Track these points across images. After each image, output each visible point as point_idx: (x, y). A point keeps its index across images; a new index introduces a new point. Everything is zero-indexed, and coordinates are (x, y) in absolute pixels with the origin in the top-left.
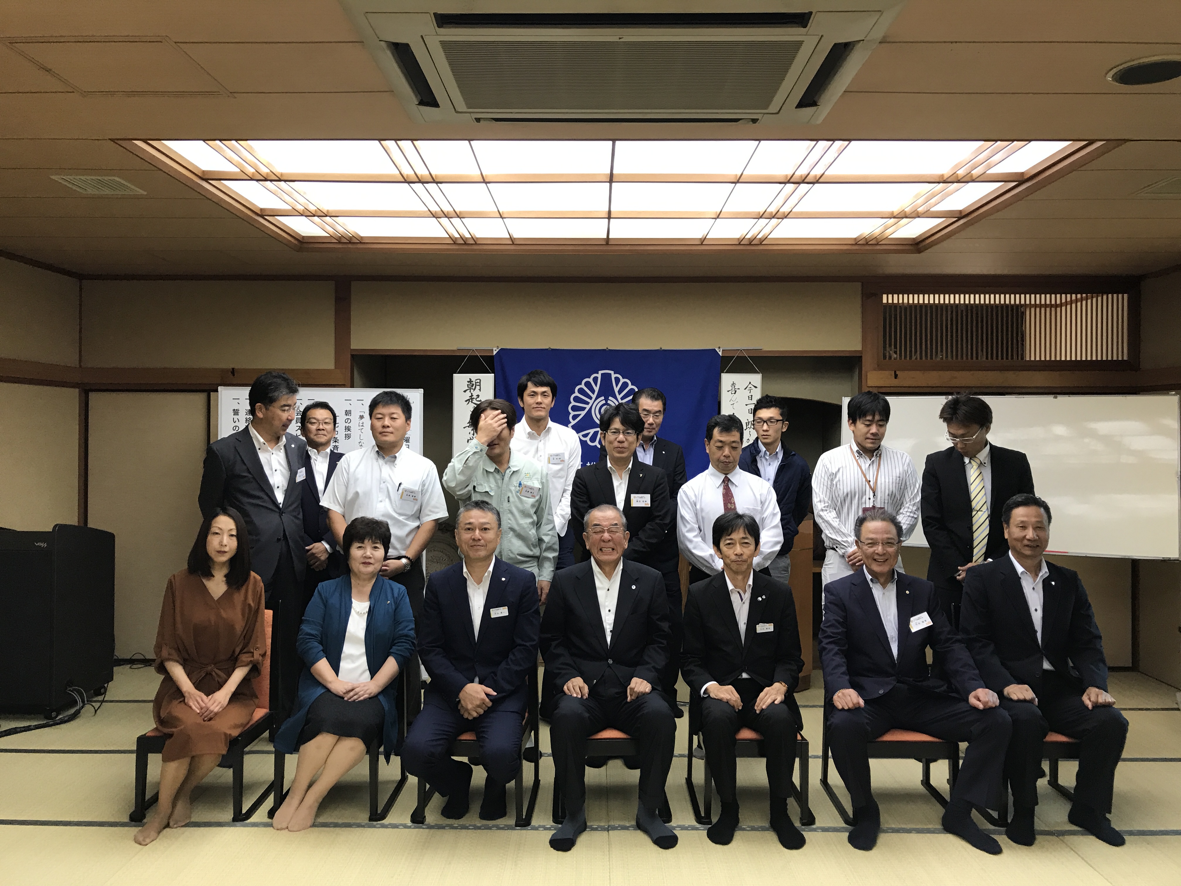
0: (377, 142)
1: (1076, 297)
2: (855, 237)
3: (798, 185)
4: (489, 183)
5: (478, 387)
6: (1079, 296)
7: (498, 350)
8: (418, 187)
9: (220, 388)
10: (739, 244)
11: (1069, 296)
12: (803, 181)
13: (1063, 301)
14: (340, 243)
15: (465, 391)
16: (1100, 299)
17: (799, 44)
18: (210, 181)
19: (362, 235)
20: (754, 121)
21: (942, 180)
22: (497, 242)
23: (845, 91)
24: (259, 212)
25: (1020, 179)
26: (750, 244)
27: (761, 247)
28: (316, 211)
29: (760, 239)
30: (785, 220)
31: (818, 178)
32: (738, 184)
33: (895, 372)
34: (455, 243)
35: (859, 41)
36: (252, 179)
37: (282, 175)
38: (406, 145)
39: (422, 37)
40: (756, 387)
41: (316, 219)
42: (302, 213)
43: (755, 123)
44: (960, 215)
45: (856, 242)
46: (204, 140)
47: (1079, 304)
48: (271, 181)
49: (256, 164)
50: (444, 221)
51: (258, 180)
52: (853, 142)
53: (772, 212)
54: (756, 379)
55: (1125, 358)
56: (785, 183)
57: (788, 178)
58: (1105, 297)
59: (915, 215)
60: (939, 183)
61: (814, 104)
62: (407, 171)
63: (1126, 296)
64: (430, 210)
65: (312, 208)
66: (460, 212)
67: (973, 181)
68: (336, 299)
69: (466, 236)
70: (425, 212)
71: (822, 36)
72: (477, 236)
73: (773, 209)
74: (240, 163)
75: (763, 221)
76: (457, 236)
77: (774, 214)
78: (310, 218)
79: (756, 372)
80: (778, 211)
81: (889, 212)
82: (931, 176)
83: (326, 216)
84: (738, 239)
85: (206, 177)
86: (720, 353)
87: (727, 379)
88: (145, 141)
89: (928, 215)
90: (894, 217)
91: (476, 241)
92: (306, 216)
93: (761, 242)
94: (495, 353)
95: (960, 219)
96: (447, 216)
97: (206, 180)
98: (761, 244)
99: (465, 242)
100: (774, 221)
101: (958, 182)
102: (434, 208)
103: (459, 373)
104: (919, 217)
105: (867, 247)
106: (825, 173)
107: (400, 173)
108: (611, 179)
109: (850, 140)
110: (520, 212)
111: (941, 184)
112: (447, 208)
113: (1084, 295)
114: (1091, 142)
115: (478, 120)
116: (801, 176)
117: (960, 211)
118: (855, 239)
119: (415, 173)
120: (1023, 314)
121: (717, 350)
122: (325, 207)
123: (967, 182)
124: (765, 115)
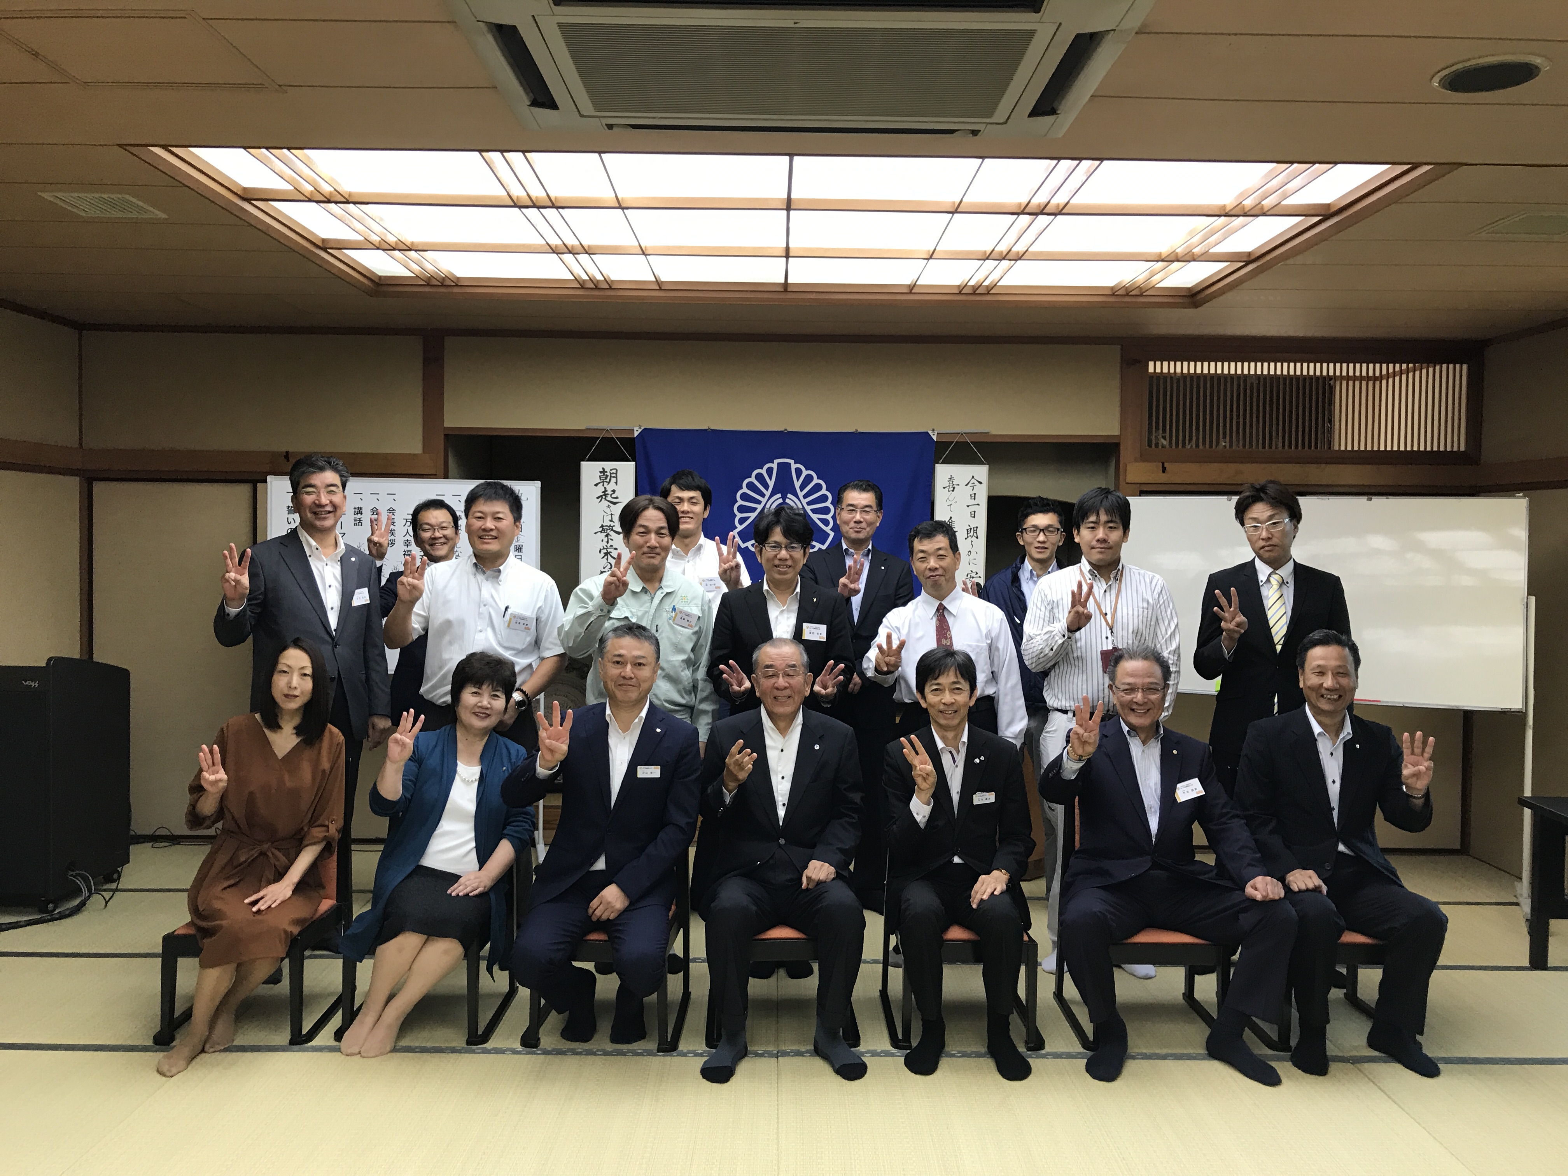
0: (477, 153)
1: (1401, 367)
2: (1112, 285)
3: (1035, 217)
4: (627, 208)
5: (613, 480)
6: (1404, 366)
7: (640, 431)
8: (532, 213)
9: (269, 478)
10: (960, 293)
11: (1391, 366)
12: (1042, 211)
13: (1384, 372)
14: (428, 285)
15: (596, 485)
16: (1431, 370)
17: (1031, 33)
18: (254, 202)
19: (458, 276)
20: (975, 133)
21: (1223, 213)
22: (639, 286)
23: (1092, 96)
24: (320, 244)
25: (1325, 213)
26: (974, 293)
27: (988, 298)
28: (396, 243)
29: (987, 286)
30: (1019, 261)
31: (1061, 208)
32: (956, 215)
33: (1163, 464)
34: (583, 287)
35: (1108, 31)
36: (310, 200)
37: (350, 194)
38: (516, 157)
39: (533, 16)
40: (980, 483)
41: (397, 253)
42: (377, 245)
43: (976, 135)
44: (1249, 259)
45: (1113, 292)
46: (245, 148)
47: (1404, 377)
48: (336, 203)
49: (315, 181)
50: (568, 258)
51: (317, 202)
52: (1105, 162)
53: (1002, 252)
54: (981, 471)
55: (1462, 449)
56: (1018, 214)
57: (1023, 208)
58: (1438, 368)
59: (1190, 258)
60: (1219, 216)
61: (1053, 112)
62: (518, 192)
63: (1465, 367)
64: (549, 243)
65: (391, 239)
66: (589, 246)
67: (1264, 214)
68: (425, 360)
69: (598, 279)
70: (542, 246)
71: (1060, 24)
72: (612, 279)
73: (1003, 248)
74: (294, 179)
75: (991, 264)
76: (585, 277)
77: (1004, 254)
78: (389, 252)
79: (980, 463)
80: (1010, 250)
81: (1156, 254)
82: (1208, 206)
83: (411, 250)
84: (959, 286)
85: (249, 196)
86: (935, 438)
87: (943, 472)
88: (165, 147)
89: (1207, 257)
90: (1163, 261)
91: (610, 285)
92: (384, 250)
93: (989, 290)
94: (636, 434)
95: (1248, 263)
96: (571, 251)
97: (248, 200)
98: (988, 293)
99: (596, 286)
100: (1005, 264)
101: (1245, 215)
102: (554, 241)
103: (588, 460)
104: (1194, 260)
105: (1127, 299)
106: (1071, 202)
107: (508, 194)
108: (789, 205)
109: (1102, 160)
110: (669, 248)
111: (1223, 217)
112: (571, 241)
113: (1411, 365)
114: (1415, 166)
115: (610, 127)
116: (1039, 205)
117: (1249, 254)
118: (1112, 288)
119: (528, 195)
120: (1332, 389)
121: (930, 433)
122: (409, 238)
123: (1257, 216)
124: (989, 126)
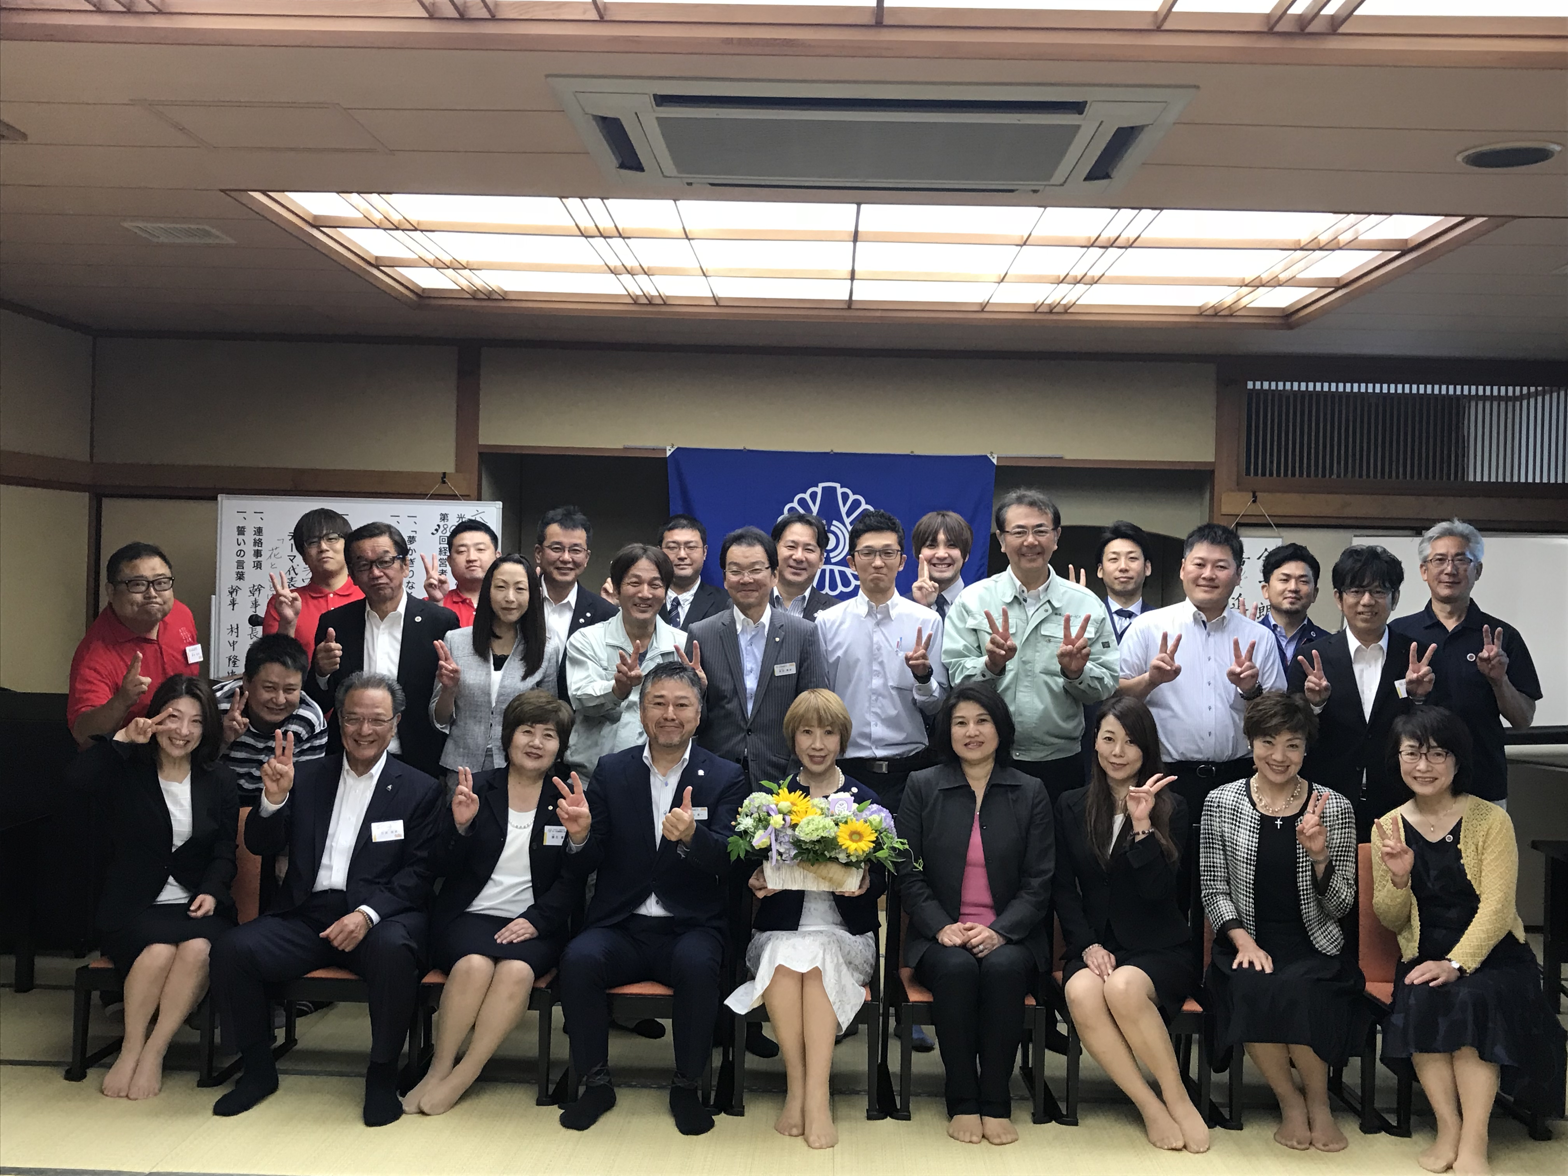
0: (558, 199)
2: (1199, 304)
3: (1104, 250)
4: (693, 239)
7: (673, 450)
8: (599, 242)
10: (1036, 312)
12: (1112, 244)
14: (474, 298)
17: (1076, 128)
18: (322, 228)
19: (506, 289)
21: (1298, 247)
22: (695, 303)
23: (1141, 164)
24: (373, 262)
25: (1404, 248)
26: (1051, 312)
27: (1067, 317)
28: (451, 262)
29: (1065, 305)
30: (1094, 285)
31: (1131, 241)
32: (1025, 247)
33: (1254, 494)
34: (635, 303)
35: (1148, 125)
36: (378, 227)
37: (420, 224)
39: (637, 113)
41: (450, 272)
42: (431, 263)
43: (1036, 192)
45: (1201, 312)
48: (403, 230)
49: (388, 212)
50: (625, 277)
51: (385, 229)
53: (1077, 276)
56: (1088, 247)
57: (1092, 241)
59: (1275, 283)
60: (1295, 250)
61: (1107, 176)
62: (588, 226)
64: (609, 265)
65: (447, 259)
66: (648, 268)
67: (1340, 249)
68: (459, 371)
69: (652, 294)
70: (601, 268)
71: (1102, 122)
72: (667, 294)
73: (1078, 272)
74: (369, 212)
75: (1064, 288)
76: (640, 293)
77: (1078, 279)
78: (442, 270)
80: (1086, 275)
81: (1239, 279)
82: (1281, 242)
83: (464, 268)
84: (1034, 305)
85: (318, 223)
86: (995, 462)
88: (264, 192)
89: (1292, 282)
90: (1246, 286)
91: (665, 302)
92: (437, 268)
93: (1066, 310)
94: (667, 454)
95: (1337, 289)
96: (630, 272)
97: (317, 227)
99: (650, 301)
100: (1080, 287)
101: (1321, 249)
104: (1280, 285)
105: (1217, 320)
106: (1142, 236)
107: (577, 225)
108: (856, 237)
109: (1161, 209)
110: (731, 271)
111: (1298, 252)
112: (631, 263)
114: (1468, 218)
115: (690, 184)
116: (1109, 238)
117: (1338, 279)
118: (1200, 308)
119: (597, 228)
121: (988, 456)
122: (465, 258)
123: (1333, 250)
124: (1047, 188)
